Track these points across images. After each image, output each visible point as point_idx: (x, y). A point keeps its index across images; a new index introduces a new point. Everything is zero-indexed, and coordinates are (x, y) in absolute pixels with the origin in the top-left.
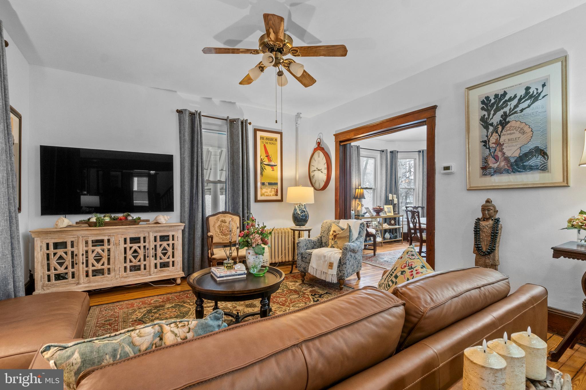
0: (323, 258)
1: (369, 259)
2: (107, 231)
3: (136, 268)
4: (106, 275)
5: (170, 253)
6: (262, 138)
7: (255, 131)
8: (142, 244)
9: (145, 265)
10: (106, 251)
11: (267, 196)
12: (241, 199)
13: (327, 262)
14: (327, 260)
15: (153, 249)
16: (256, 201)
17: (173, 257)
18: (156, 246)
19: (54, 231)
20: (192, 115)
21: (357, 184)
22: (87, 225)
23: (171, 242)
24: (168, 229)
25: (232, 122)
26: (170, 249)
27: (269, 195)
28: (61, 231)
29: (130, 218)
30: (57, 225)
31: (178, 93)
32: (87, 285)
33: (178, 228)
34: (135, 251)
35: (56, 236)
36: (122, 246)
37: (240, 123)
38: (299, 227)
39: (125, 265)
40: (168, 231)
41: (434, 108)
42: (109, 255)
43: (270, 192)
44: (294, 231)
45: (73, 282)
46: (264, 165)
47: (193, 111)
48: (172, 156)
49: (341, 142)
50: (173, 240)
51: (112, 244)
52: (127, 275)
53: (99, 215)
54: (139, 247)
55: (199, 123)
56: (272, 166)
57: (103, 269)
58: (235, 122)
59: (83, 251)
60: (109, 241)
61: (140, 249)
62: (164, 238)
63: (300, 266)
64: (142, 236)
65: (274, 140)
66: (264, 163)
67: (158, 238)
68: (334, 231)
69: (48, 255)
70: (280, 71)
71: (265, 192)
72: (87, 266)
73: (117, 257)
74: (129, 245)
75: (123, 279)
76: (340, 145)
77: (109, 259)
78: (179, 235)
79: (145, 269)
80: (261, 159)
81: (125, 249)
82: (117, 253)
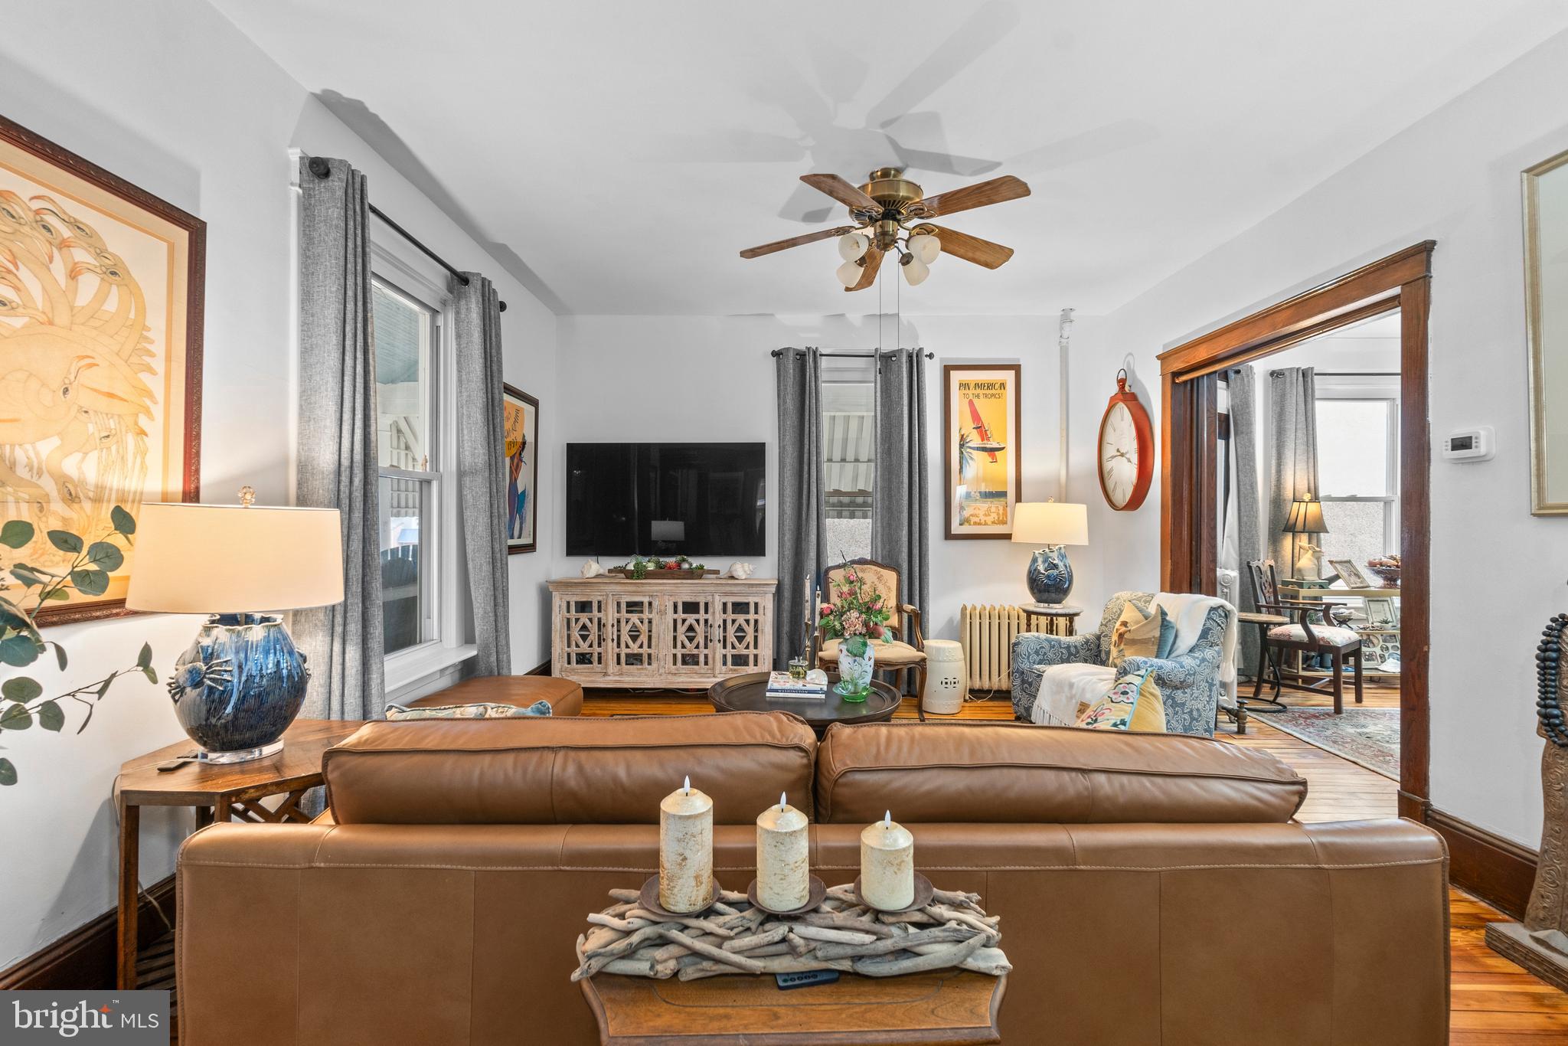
0: (1066, 689)
1: (1301, 721)
2: (648, 588)
3: (690, 660)
4: (646, 664)
5: (750, 638)
6: (964, 386)
7: (947, 370)
8: (702, 616)
9: (706, 656)
10: (646, 622)
11: (975, 523)
12: (905, 532)
13: (1074, 701)
14: (1075, 695)
15: (719, 626)
16: (949, 535)
17: (756, 647)
18: (725, 621)
19: (575, 583)
20: (801, 356)
21: (1302, 486)
22: (623, 575)
23: (752, 616)
24: (746, 589)
25: (887, 360)
26: (750, 630)
27: (983, 521)
28: (585, 583)
29: (686, 566)
30: (582, 572)
31: (778, 316)
32: (617, 678)
33: (765, 589)
34: (691, 628)
35: (578, 590)
36: (670, 616)
37: (904, 359)
38: (1046, 605)
39: (674, 651)
40: (748, 594)
41: (1426, 249)
42: (650, 631)
43: (985, 515)
44: (1029, 614)
45: (599, 670)
46: (968, 450)
47: (802, 347)
48: (763, 444)
49: (1176, 374)
50: (756, 613)
51: (655, 611)
52: (677, 670)
53: (640, 558)
54: (698, 621)
55: (813, 372)
56: (992, 451)
57: (641, 655)
58: (894, 359)
59: (613, 620)
60: (650, 604)
61: (698, 624)
62: (741, 608)
63: (1018, 701)
64: (702, 601)
65: (997, 386)
66: (968, 445)
67: (730, 607)
68: (1125, 624)
69: (568, 620)
70: (904, 255)
71: (972, 515)
72: (619, 645)
73: (662, 636)
74: (681, 615)
75: (669, 677)
76: (1173, 382)
77: (650, 638)
78: (768, 603)
79: (706, 663)
80: (963, 436)
81: (675, 621)
82: (663, 628)
